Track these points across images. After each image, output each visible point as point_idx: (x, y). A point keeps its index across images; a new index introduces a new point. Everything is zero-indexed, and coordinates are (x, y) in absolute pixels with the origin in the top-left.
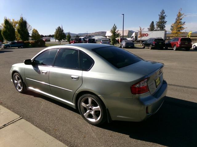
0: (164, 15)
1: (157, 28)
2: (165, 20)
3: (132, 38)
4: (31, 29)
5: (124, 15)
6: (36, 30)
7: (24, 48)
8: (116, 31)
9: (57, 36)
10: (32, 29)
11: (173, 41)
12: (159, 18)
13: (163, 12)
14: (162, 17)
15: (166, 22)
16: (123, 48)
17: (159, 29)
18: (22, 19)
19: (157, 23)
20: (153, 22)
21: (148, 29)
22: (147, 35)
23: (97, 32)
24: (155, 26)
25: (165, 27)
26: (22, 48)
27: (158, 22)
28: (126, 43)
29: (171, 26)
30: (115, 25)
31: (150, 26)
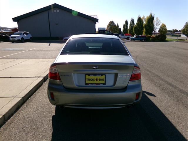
4: (159, 24)
6: (164, 25)
7: (145, 41)
9: (185, 30)
10: (161, 24)
18: (151, 15)
26: (143, 41)
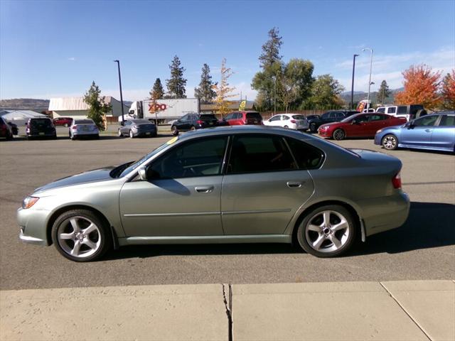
0: (180, 67)
1: (169, 92)
2: (184, 77)
3: (132, 115)
5: (118, 62)
8: (99, 100)
11: (233, 118)
12: (172, 73)
13: (177, 62)
14: (177, 72)
15: (185, 82)
16: (133, 137)
17: (174, 94)
19: (167, 82)
20: (158, 81)
21: (151, 93)
22: (163, 107)
23: (8, 101)
24: (166, 90)
25: (184, 90)
27: (171, 81)
28: (140, 126)
29: (196, 90)
30: (96, 85)
31: (154, 88)
